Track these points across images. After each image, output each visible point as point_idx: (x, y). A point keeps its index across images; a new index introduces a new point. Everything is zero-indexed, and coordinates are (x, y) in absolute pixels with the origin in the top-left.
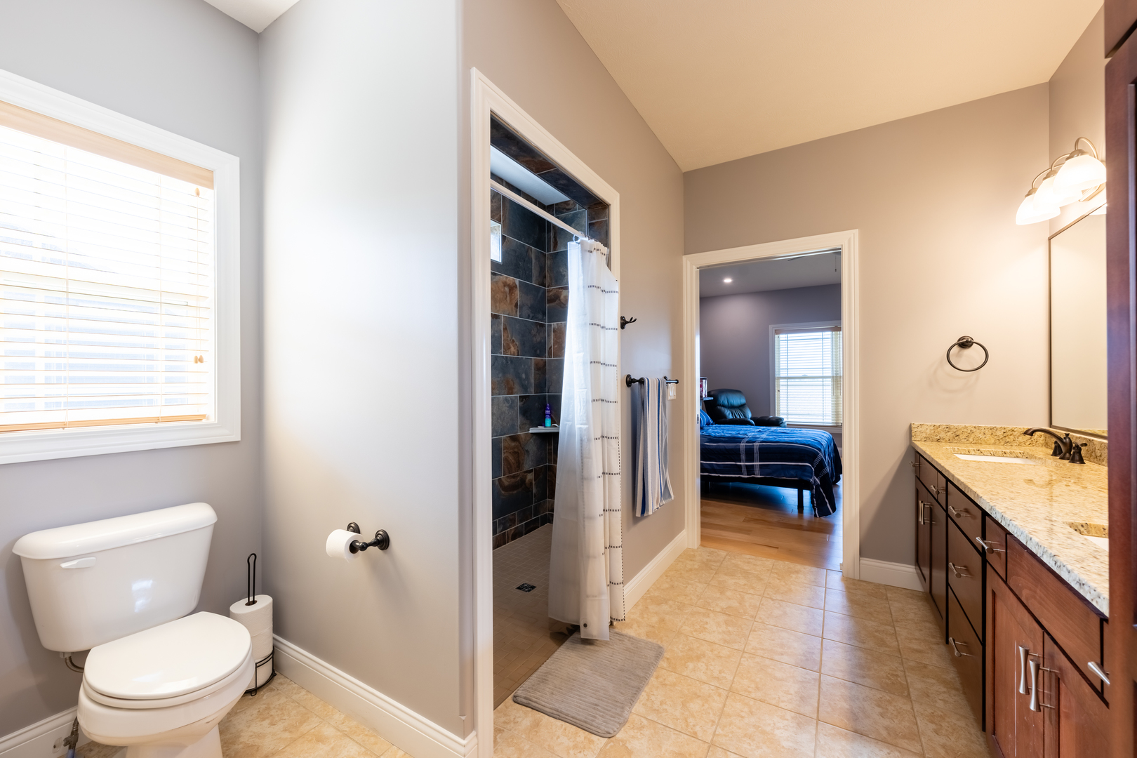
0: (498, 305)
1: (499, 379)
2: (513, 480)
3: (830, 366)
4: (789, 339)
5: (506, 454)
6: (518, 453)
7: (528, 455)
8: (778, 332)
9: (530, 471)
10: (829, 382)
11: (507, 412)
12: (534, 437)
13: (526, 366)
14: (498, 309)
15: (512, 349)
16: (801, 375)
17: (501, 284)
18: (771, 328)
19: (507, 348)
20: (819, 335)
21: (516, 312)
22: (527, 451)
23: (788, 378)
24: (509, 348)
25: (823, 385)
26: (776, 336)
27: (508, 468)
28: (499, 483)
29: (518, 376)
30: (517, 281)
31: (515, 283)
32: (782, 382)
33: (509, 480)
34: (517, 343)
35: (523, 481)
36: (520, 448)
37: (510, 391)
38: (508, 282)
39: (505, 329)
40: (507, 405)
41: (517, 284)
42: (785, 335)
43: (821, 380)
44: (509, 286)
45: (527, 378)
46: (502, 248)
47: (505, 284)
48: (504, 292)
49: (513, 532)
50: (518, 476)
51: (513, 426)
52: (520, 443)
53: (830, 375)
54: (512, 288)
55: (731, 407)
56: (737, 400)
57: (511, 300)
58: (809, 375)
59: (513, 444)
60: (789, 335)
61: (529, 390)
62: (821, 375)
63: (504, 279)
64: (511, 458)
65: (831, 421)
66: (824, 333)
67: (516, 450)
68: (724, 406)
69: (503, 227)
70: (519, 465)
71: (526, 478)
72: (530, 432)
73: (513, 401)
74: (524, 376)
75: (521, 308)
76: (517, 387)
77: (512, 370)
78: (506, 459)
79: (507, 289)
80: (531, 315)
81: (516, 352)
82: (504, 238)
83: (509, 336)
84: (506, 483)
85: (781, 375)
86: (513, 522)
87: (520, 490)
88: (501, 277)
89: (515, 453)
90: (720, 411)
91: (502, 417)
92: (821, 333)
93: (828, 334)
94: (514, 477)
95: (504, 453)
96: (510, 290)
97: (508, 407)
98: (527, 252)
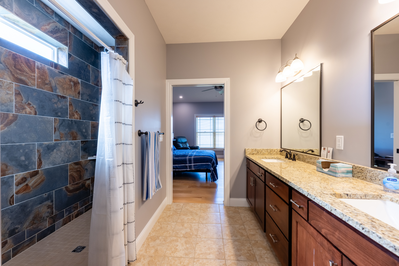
0: (65, 91)
1: (66, 132)
2: (76, 186)
3: (212, 129)
4: (200, 119)
5: (71, 173)
6: (80, 171)
7: (87, 171)
8: (197, 117)
9: (89, 179)
10: (212, 134)
11: (72, 150)
12: (91, 161)
13: (86, 126)
14: (65, 93)
15: (76, 116)
16: (204, 132)
17: (67, 80)
18: (195, 115)
19: (72, 115)
20: (209, 118)
21: (79, 96)
22: (86, 169)
23: (200, 132)
24: (74, 115)
25: (210, 135)
26: (197, 118)
27: (73, 180)
28: (66, 189)
29: (80, 130)
30: (80, 80)
31: (78, 81)
32: (198, 134)
33: (73, 186)
34: (80, 113)
35: (83, 185)
36: (82, 168)
37: (75, 138)
38: (73, 80)
39: (71, 105)
40: (72, 146)
41: (80, 82)
42: (199, 118)
43: (210, 133)
44: (73, 82)
45: (87, 131)
46: (68, 60)
47: (71, 81)
48: (70, 85)
49: (76, 213)
50: (80, 183)
51: (76, 157)
52: (81, 165)
53: (212, 132)
54: (76, 84)
55: (182, 143)
56: (184, 140)
57: (75, 90)
58: (206, 132)
59: (76, 167)
60: (201, 118)
61: (87, 138)
62: (210, 132)
63: (70, 78)
64: (75, 175)
65: (212, 147)
66: (211, 118)
67: (79, 169)
68: (179, 143)
69: (69, 49)
70: (80, 177)
71: (86, 183)
72: (88, 159)
73: (76, 144)
74: (84, 130)
75: (82, 95)
76: (79, 136)
77: (76, 127)
78: (71, 175)
79: (72, 83)
80: (89, 99)
81: (79, 118)
82: (70, 56)
83: (74, 109)
84: (71, 188)
85: (198, 132)
86: (76, 208)
87: (81, 190)
88: (68, 76)
89: (78, 171)
90: (178, 144)
91: (68, 153)
92: (210, 118)
93: (212, 118)
94: (77, 184)
95: (70, 172)
96: (74, 85)
97: (72, 147)
98: (87, 66)
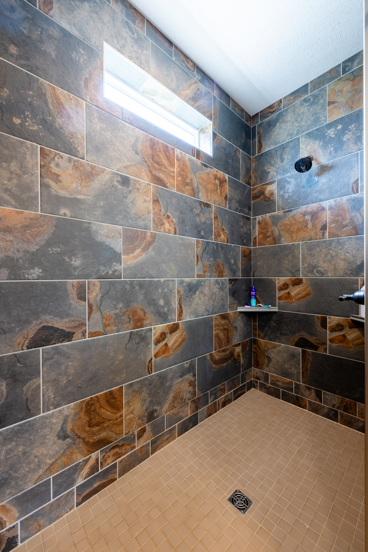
0: (209, 194)
1: (210, 263)
2: (223, 354)
5: (217, 331)
6: (228, 329)
7: (236, 331)
9: (239, 345)
11: (217, 293)
12: (241, 315)
13: (235, 253)
14: (209, 198)
15: (222, 236)
17: (212, 177)
19: (218, 235)
21: (226, 203)
22: (235, 327)
24: (220, 236)
27: (219, 343)
28: (211, 358)
29: (227, 261)
30: (227, 176)
31: (224, 177)
33: (219, 354)
34: (227, 232)
35: (232, 354)
36: (230, 325)
37: (221, 274)
38: (219, 176)
39: (216, 218)
40: (218, 287)
41: (227, 179)
44: (219, 179)
45: (236, 263)
46: (213, 144)
47: (216, 177)
48: (215, 184)
49: (223, 400)
50: (227, 350)
51: (223, 306)
52: (229, 320)
54: (222, 182)
57: (221, 193)
59: (223, 322)
61: (237, 273)
63: (215, 172)
64: (221, 335)
67: (226, 327)
69: (214, 124)
70: (228, 340)
71: (235, 351)
72: (238, 310)
73: (223, 283)
74: (232, 261)
75: (230, 201)
76: (226, 271)
77: (222, 256)
78: (217, 336)
79: (217, 182)
80: (239, 208)
81: (226, 240)
82: (214, 135)
83: (220, 224)
84: (217, 357)
86: (223, 391)
87: (229, 362)
88: (212, 170)
89: (225, 329)
91: (213, 298)
94: (224, 351)
95: (215, 330)
96: (220, 183)
97: (218, 288)
98: (235, 152)
